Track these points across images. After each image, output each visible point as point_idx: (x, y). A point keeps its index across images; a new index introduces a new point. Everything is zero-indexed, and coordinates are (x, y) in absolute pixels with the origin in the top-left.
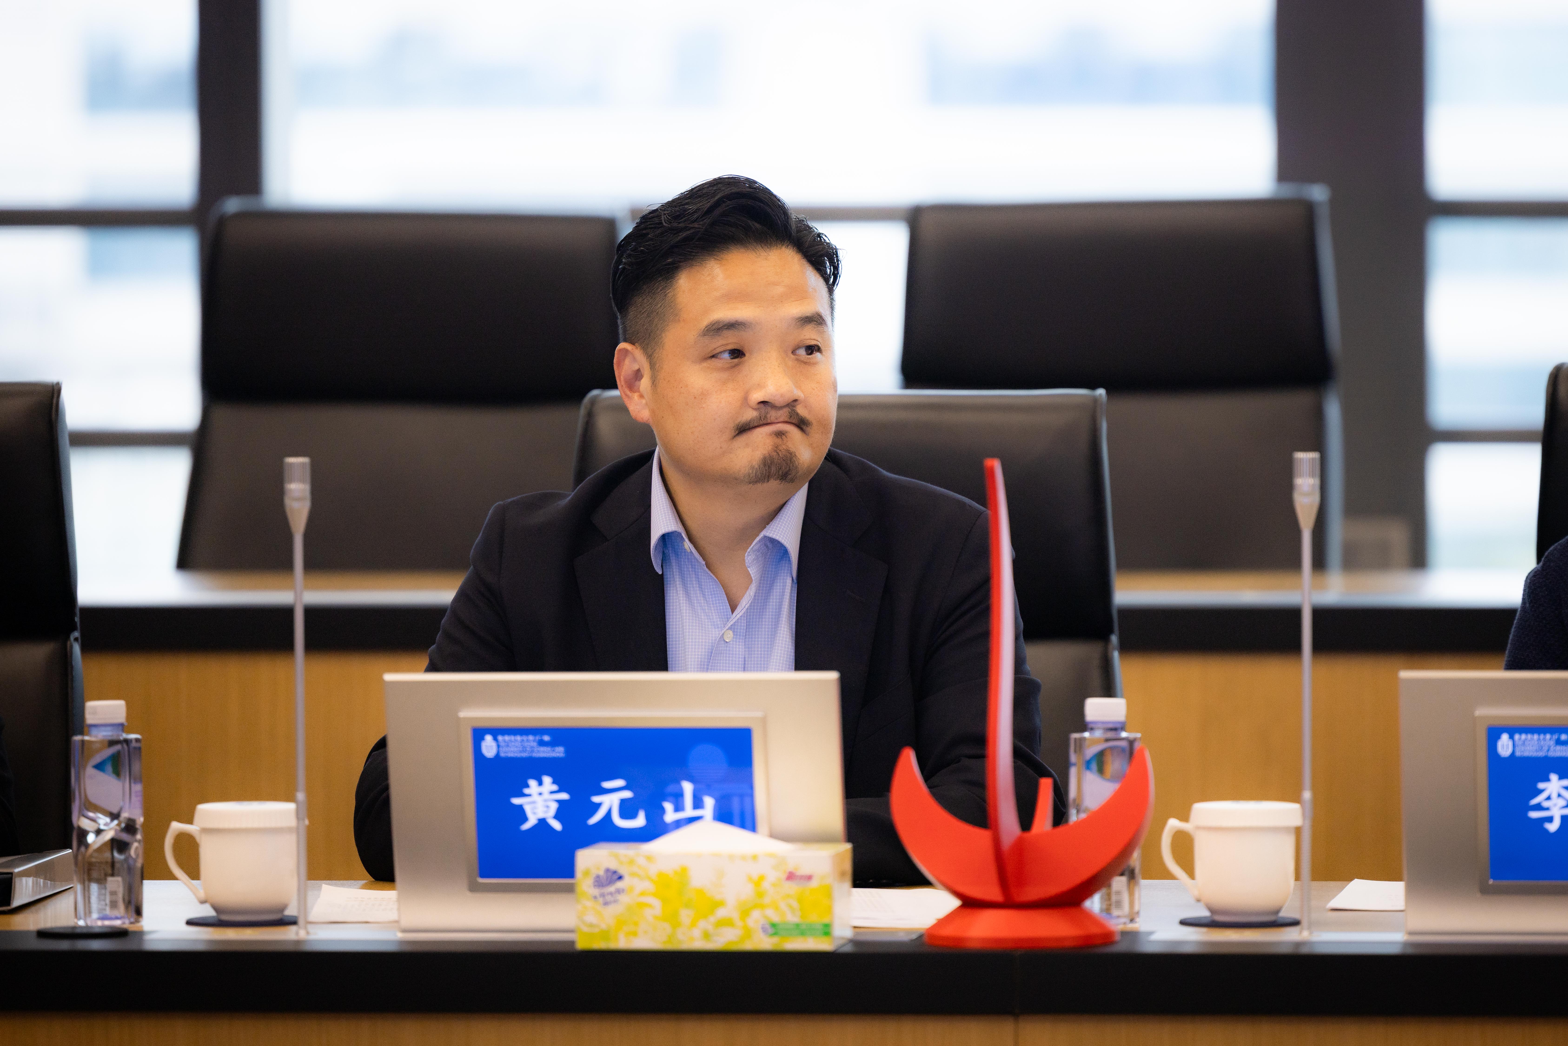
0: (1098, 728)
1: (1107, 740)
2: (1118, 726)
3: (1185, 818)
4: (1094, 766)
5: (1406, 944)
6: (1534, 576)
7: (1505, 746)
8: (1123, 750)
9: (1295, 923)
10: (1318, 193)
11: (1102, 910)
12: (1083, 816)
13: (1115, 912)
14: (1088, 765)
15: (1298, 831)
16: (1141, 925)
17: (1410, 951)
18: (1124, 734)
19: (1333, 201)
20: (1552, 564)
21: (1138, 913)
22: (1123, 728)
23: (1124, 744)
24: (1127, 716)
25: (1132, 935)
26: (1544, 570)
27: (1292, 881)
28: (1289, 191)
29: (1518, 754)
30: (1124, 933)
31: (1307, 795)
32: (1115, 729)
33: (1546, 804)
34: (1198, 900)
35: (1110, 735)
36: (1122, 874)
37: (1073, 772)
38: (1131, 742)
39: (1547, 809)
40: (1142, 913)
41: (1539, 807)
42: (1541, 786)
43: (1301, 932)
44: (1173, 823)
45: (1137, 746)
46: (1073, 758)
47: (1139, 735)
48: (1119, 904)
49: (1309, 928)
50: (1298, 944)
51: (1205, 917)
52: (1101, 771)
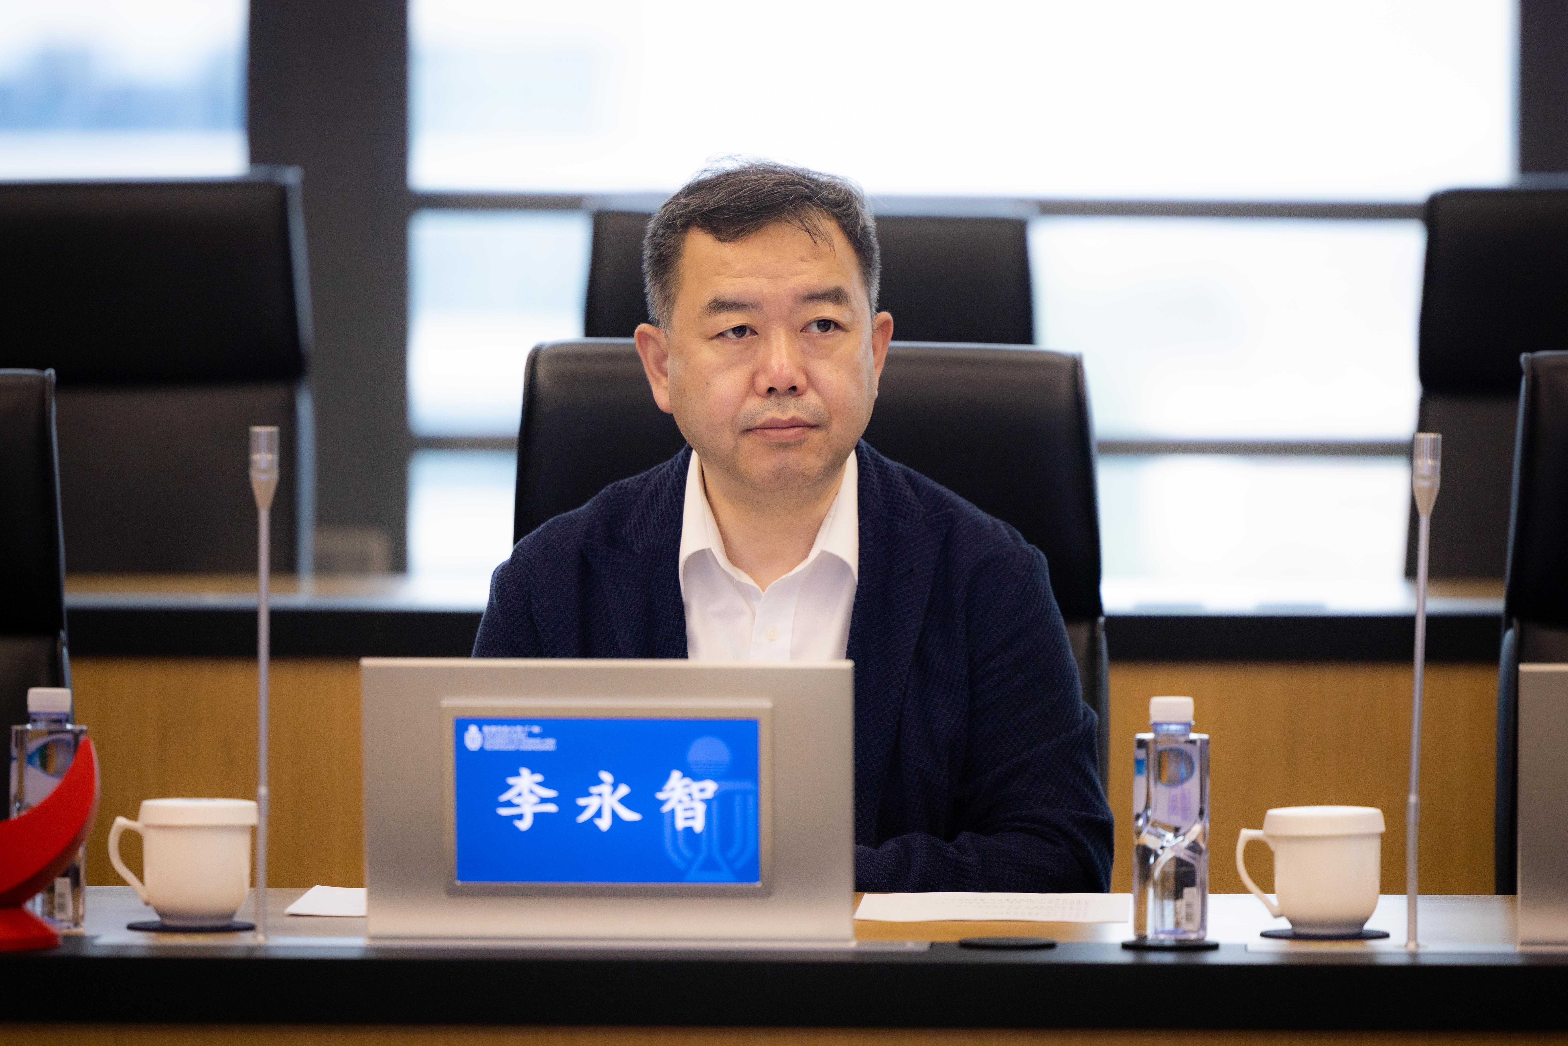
0: (41, 720)
1: (51, 733)
2: (64, 717)
3: (133, 815)
4: (37, 760)
5: (367, 949)
6: (502, 570)
7: (473, 739)
8: (68, 743)
9: (250, 928)
10: (291, 176)
11: (43, 913)
12: (24, 813)
13: (58, 916)
14: (30, 759)
15: (253, 830)
16: (86, 929)
17: (371, 955)
18: (69, 727)
19: (306, 183)
20: (521, 558)
21: (83, 917)
22: (67, 721)
23: (68, 737)
24: (73, 707)
25: (79, 939)
26: (512, 564)
27: (247, 884)
28: (263, 173)
29: (488, 747)
30: (68, 938)
31: (263, 791)
32: (59, 721)
33: (516, 801)
34: (147, 904)
35: (54, 727)
36: (65, 875)
37: (14, 766)
38: (76, 735)
39: (517, 806)
40: (87, 917)
41: (509, 804)
42: (511, 781)
43: (255, 937)
44: (121, 822)
45: (82, 738)
46: (14, 752)
47: (84, 727)
48: (62, 908)
49: (265, 933)
50: (251, 949)
51: (154, 922)
52: (44, 766)
